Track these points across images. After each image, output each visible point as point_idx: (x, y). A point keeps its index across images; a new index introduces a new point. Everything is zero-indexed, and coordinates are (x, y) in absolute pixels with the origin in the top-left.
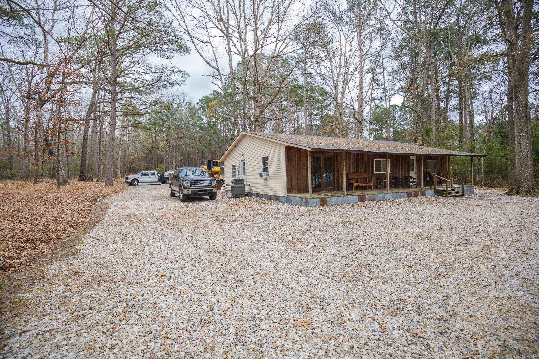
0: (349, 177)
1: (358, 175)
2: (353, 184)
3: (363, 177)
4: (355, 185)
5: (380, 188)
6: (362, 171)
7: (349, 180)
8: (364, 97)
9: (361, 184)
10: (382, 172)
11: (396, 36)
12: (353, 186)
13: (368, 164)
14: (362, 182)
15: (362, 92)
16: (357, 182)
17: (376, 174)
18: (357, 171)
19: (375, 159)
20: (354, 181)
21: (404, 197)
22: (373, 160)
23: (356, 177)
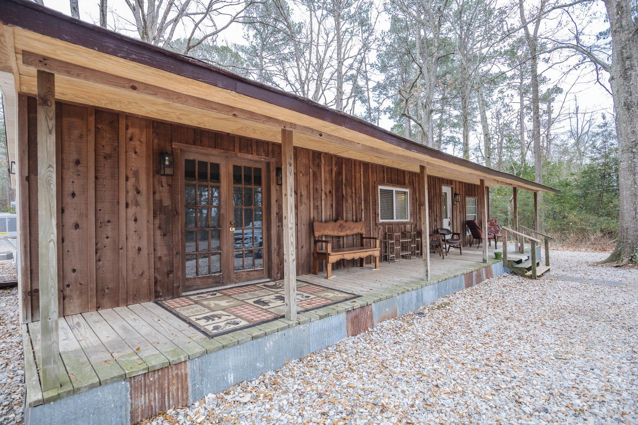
0: (317, 234)
1: (341, 227)
2: (325, 256)
3: (355, 231)
4: (334, 258)
5: (392, 260)
6: (350, 216)
7: (316, 242)
8: (344, 105)
9: (349, 256)
10: (395, 220)
11: (383, 38)
12: (327, 262)
13: (365, 200)
14: (352, 247)
15: (342, 99)
16: (338, 248)
17: (383, 224)
18: (338, 217)
19: (380, 187)
20: (330, 246)
21: (460, 288)
22: (375, 188)
23: (336, 233)
